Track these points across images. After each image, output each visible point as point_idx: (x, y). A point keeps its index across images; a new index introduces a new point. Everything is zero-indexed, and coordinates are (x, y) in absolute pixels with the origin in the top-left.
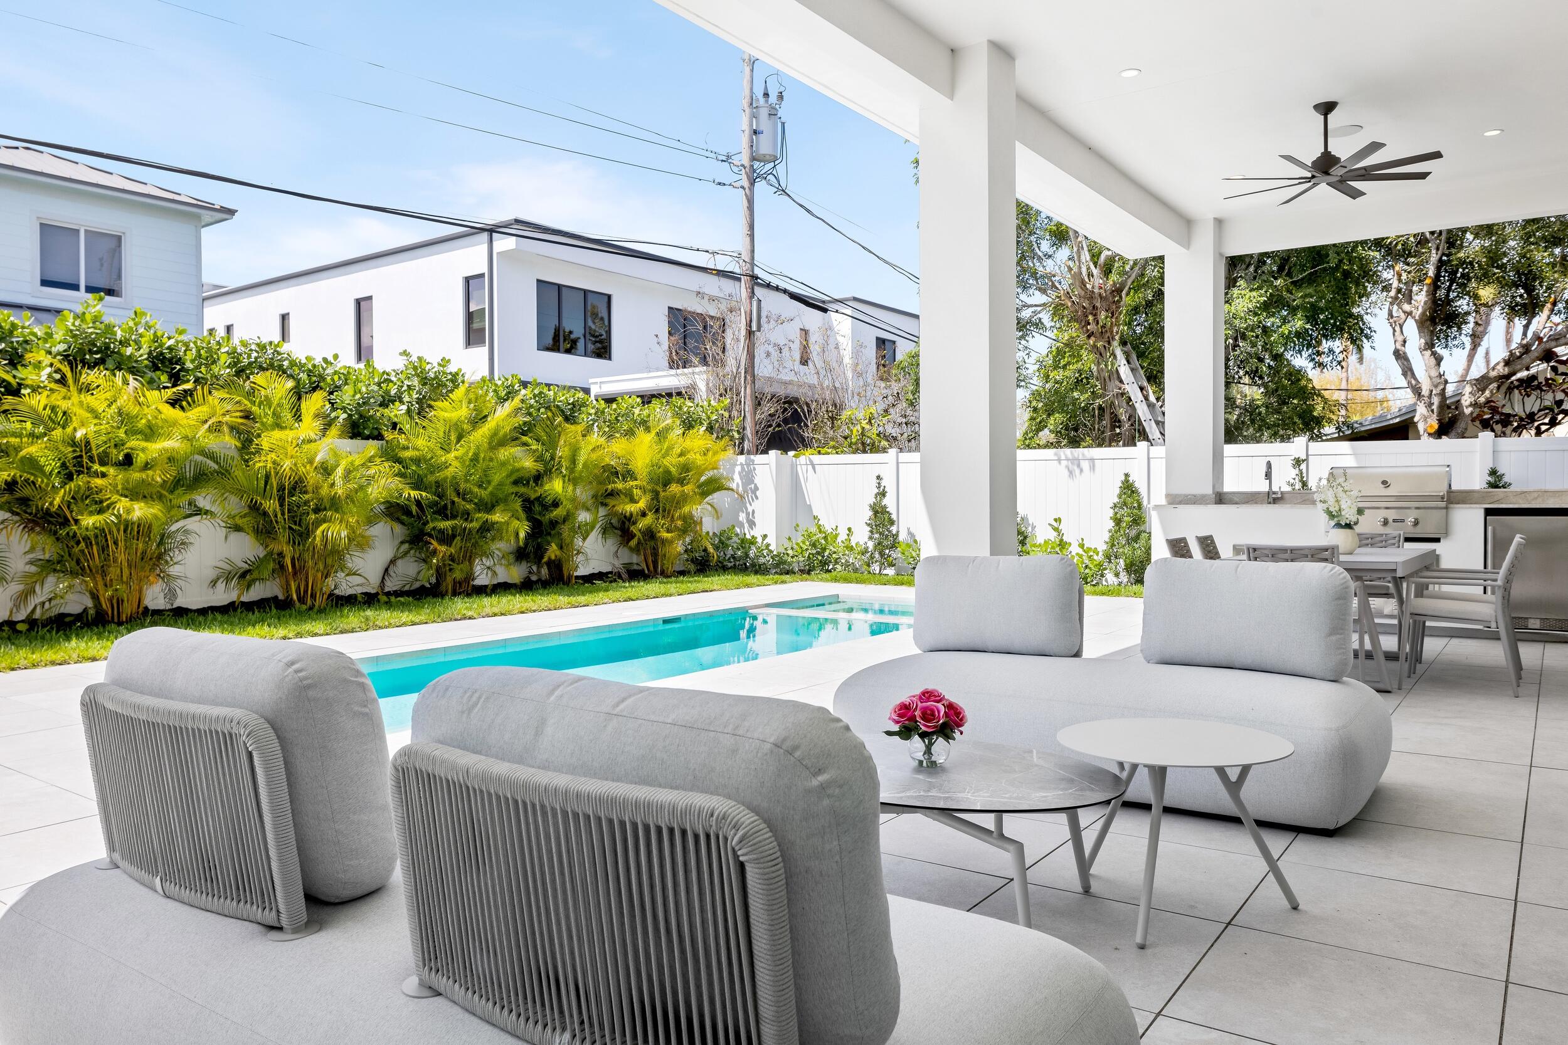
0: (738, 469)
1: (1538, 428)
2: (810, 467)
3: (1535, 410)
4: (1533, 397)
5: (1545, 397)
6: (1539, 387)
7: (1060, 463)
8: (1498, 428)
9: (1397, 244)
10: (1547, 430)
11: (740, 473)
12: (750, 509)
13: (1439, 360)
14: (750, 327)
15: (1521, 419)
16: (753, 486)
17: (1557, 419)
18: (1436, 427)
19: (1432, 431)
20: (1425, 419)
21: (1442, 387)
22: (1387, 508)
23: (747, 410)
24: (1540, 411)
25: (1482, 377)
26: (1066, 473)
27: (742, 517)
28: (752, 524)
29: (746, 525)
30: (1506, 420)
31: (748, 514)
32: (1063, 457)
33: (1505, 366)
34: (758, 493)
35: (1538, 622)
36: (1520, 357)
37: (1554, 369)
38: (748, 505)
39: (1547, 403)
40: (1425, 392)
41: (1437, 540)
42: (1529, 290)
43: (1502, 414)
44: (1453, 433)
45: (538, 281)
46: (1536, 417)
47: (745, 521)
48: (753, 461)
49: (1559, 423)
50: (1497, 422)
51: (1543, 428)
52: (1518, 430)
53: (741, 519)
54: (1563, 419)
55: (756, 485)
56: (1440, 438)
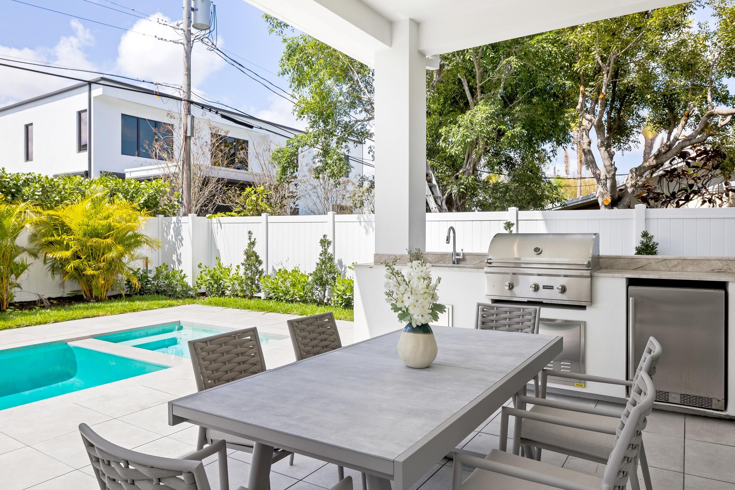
0: (172, 226)
1: (677, 203)
2: (219, 224)
3: (676, 190)
4: (674, 182)
5: (682, 182)
6: (678, 176)
7: (360, 224)
8: (652, 202)
9: (581, 70)
10: (683, 204)
11: (173, 229)
12: (179, 253)
13: (611, 156)
14: (186, 134)
15: (667, 197)
16: (180, 237)
17: (690, 196)
18: (610, 201)
19: (607, 204)
20: (603, 195)
21: (613, 173)
22: (539, 275)
23: (184, 187)
24: (678, 191)
25: (640, 167)
26: (365, 231)
27: (174, 257)
28: (180, 262)
29: (177, 263)
30: (656, 198)
31: (177, 255)
32: (362, 220)
33: (654, 159)
34: (183, 242)
35: (679, 397)
36: (665, 153)
37: (688, 164)
38: (178, 249)
39: (683, 186)
40: (602, 177)
41: (583, 307)
42: (672, 109)
43: (654, 193)
44: (621, 205)
45: (122, 115)
46: (676, 196)
47: (176, 260)
48: (180, 221)
49: (691, 200)
50: (652, 199)
51: (681, 202)
52: (665, 204)
53: (174, 258)
54: (693, 197)
55: (182, 236)
56: (613, 208)
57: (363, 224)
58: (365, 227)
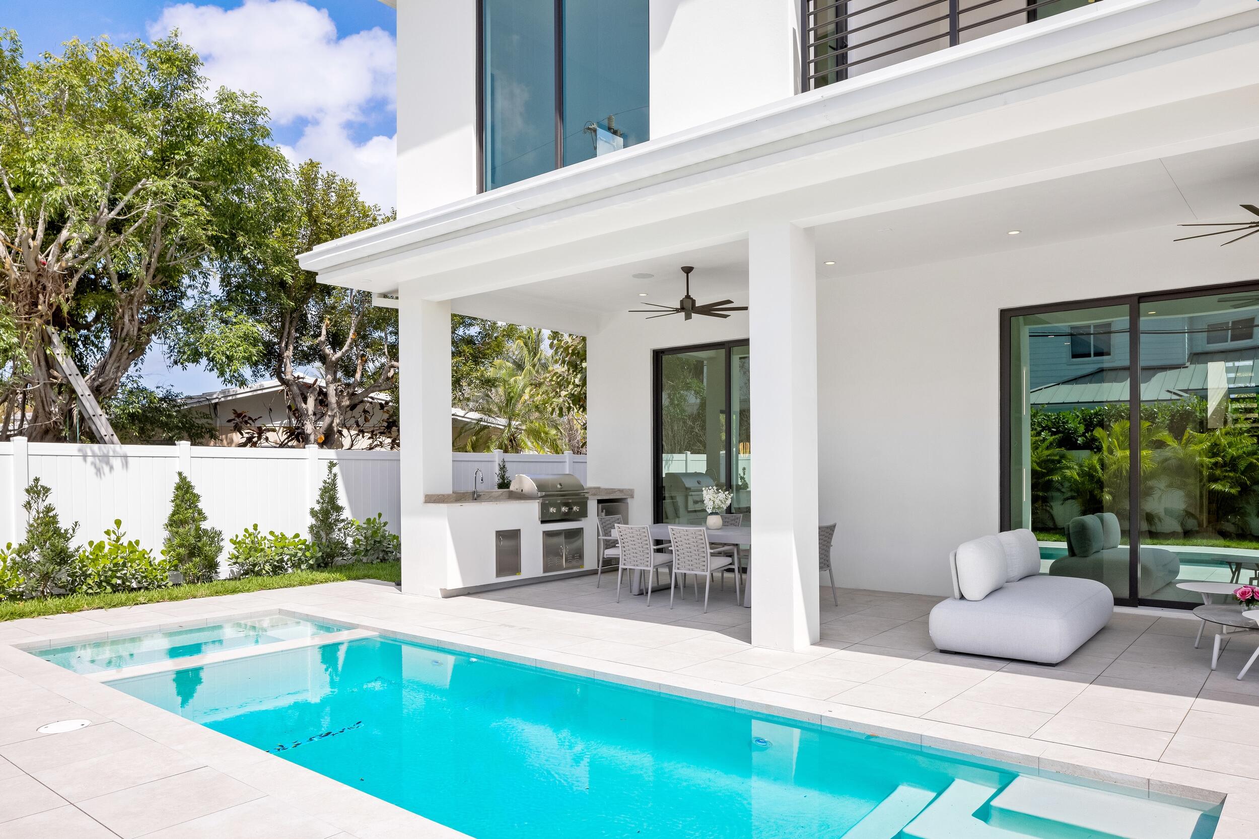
32: (89, 453)
57: (90, 459)
58: (94, 464)
